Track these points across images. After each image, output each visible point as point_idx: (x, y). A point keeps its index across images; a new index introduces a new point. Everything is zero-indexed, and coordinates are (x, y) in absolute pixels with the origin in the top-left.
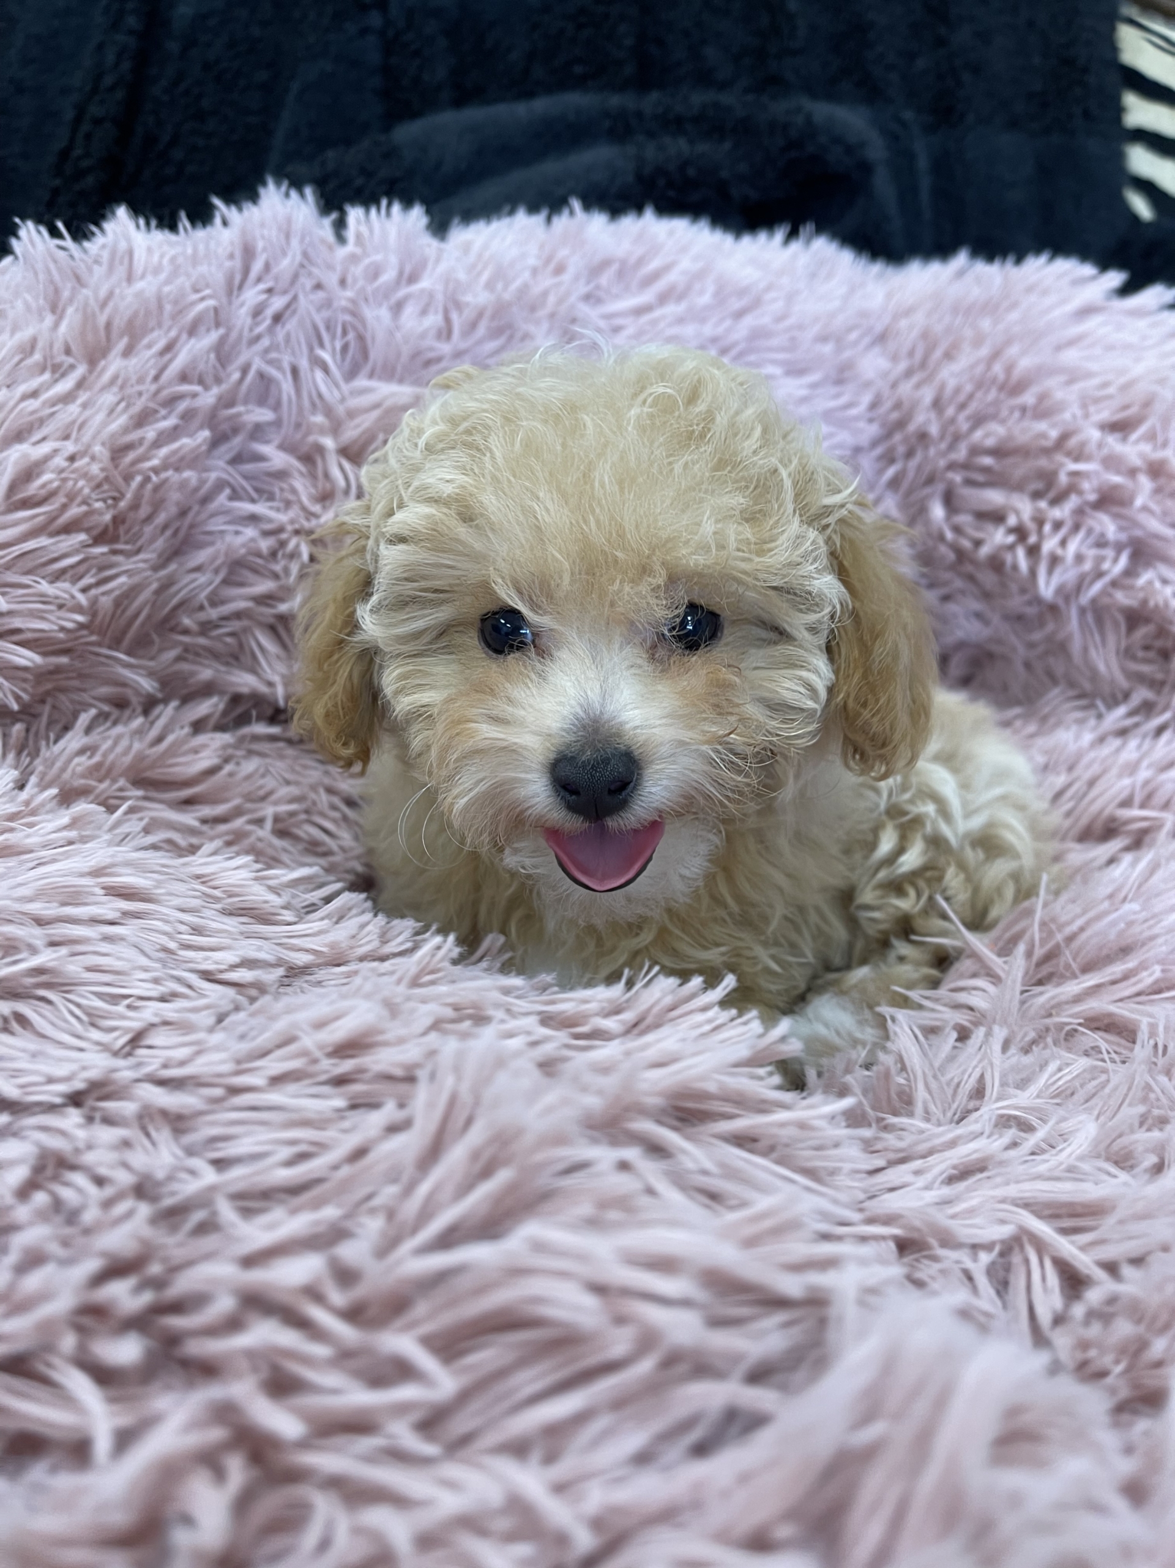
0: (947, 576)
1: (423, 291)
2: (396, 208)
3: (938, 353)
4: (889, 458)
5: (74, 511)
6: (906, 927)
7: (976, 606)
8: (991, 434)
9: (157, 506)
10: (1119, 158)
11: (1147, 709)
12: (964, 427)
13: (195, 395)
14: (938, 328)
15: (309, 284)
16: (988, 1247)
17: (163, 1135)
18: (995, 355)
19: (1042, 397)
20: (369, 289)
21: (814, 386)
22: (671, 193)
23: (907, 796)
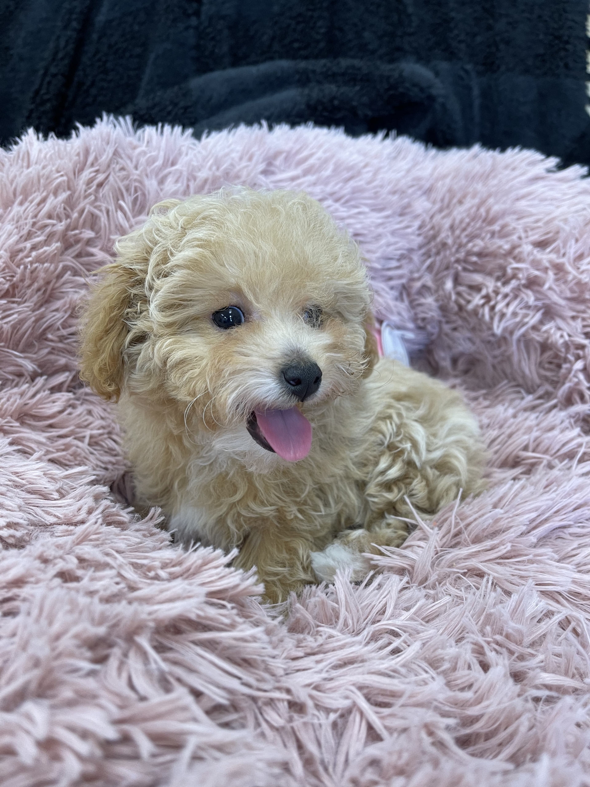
0: (454, 318)
1: (176, 170)
3: (455, 201)
4: (428, 255)
6: (394, 507)
7: (468, 334)
8: (478, 245)
9: (33, 280)
10: (583, 89)
11: (548, 396)
12: (464, 240)
13: (54, 225)
14: (456, 187)
15: (117, 168)
16: (335, 711)
18: (483, 202)
19: (504, 227)
20: (149, 170)
21: (387, 217)
22: (326, 114)
23: (399, 438)
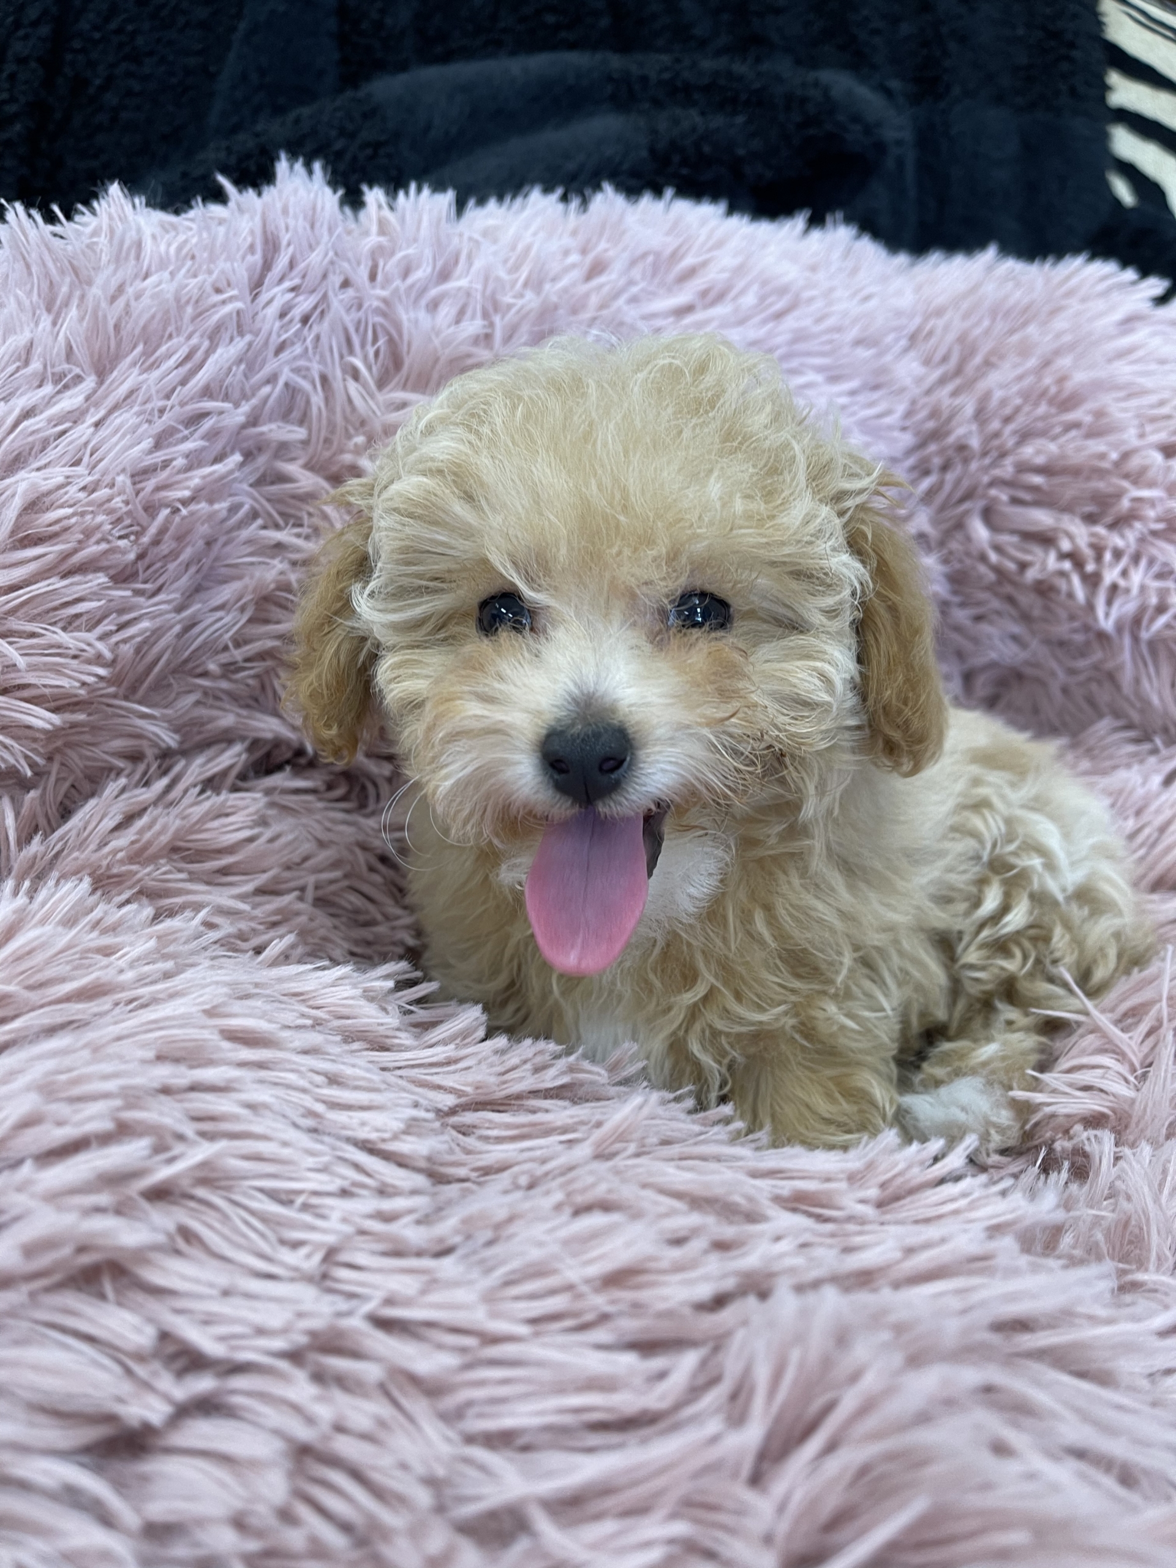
0: (983, 596)
1: (459, 289)
2: (426, 191)
3: (978, 360)
4: (923, 469)
5: (93, 549)
6: (1009, 990)
7: (1016, 629)
8: (1040, 451)
9: (181, 538)
10: (1103, 139)
12: (1011, 443)
13: (221, 413)
14: (977, 332)
15: (336, 280)
18: (1045, 366)
19: (1099, 414)
20: (403, 287)
21: (853, 393)
22: (684, 171)
23: (1011, 847)
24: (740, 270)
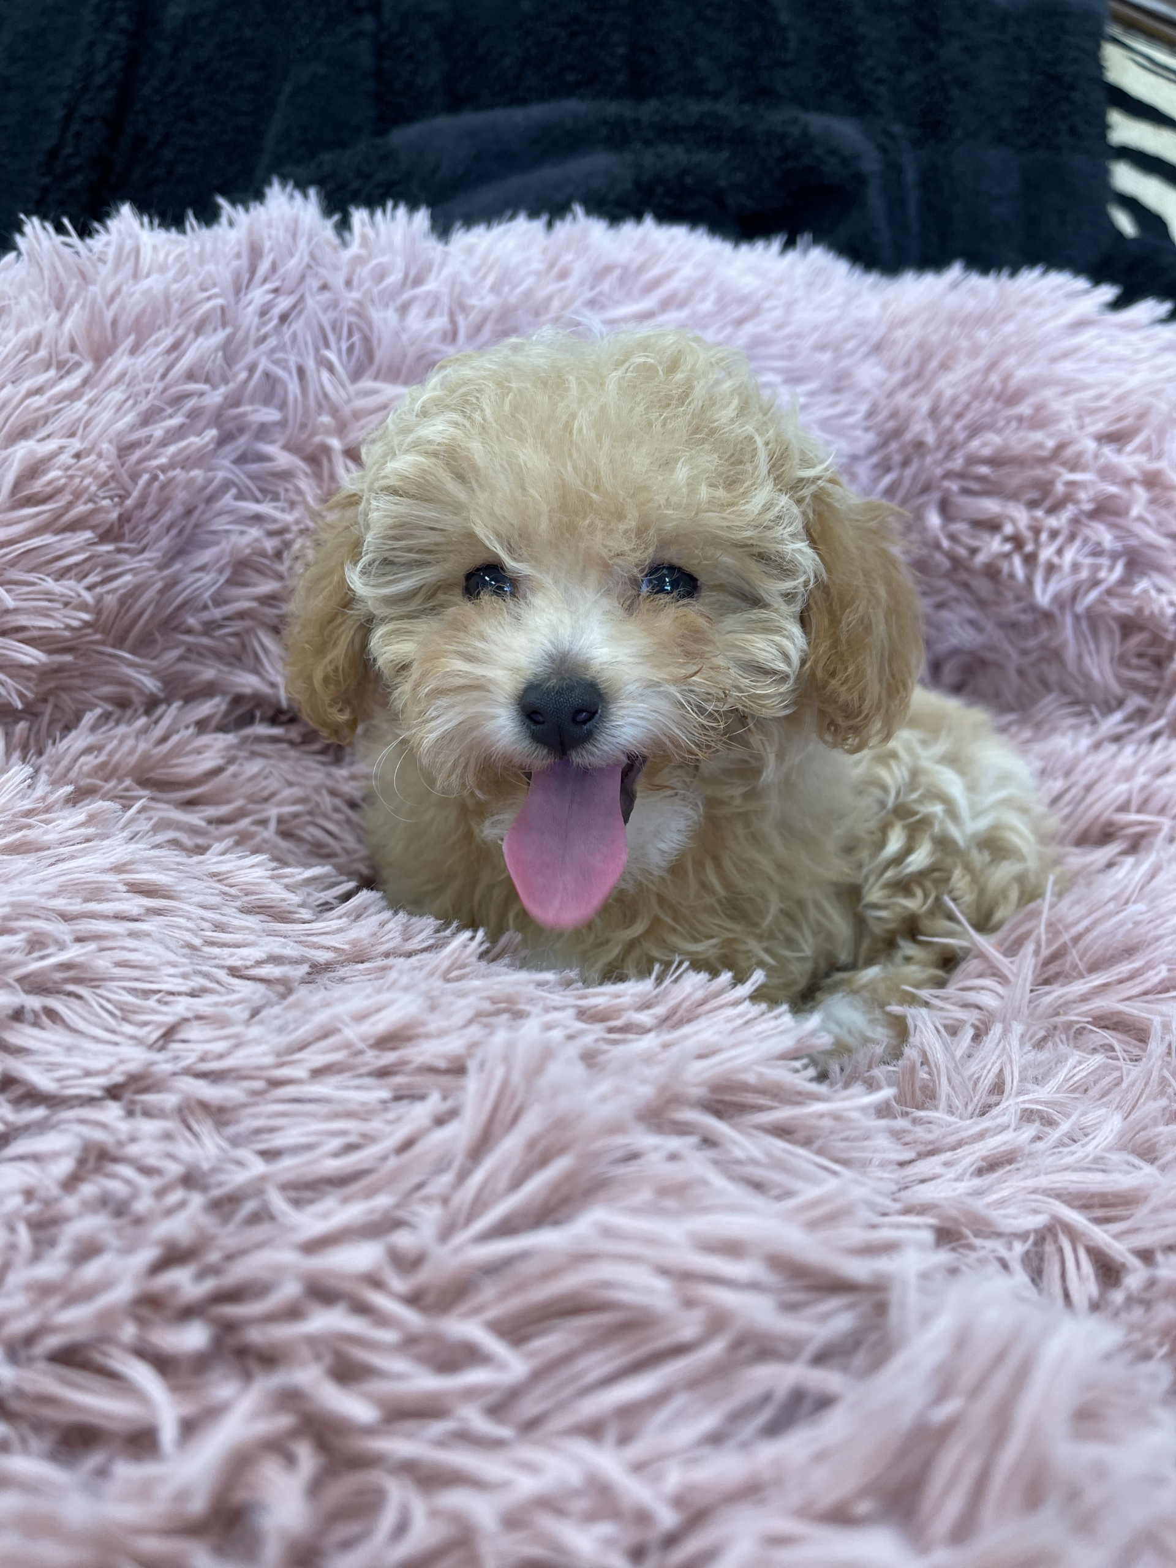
0: (941, 583)
1: (429, 293)
2: (402, 211)
3: (934, 364)
4: (885, 467)
5: (81, 509)
6: (912, 928)
7: (972, 613)
8: (987, 443)
9: (163, 504)
10: (1104, 174)
11: (1141, 715)
12: (961, 436)
13: (202, 394)
14: (935, 338)
15: (314, 283)
16: (1023, 1236)
17: (205, 1128)
18: (992, 366)
19: (1039, 408)
20: (376, 290)
21: (812, 394)
22: (669, 201)
23: (917, 795)
24: (702, 281)
